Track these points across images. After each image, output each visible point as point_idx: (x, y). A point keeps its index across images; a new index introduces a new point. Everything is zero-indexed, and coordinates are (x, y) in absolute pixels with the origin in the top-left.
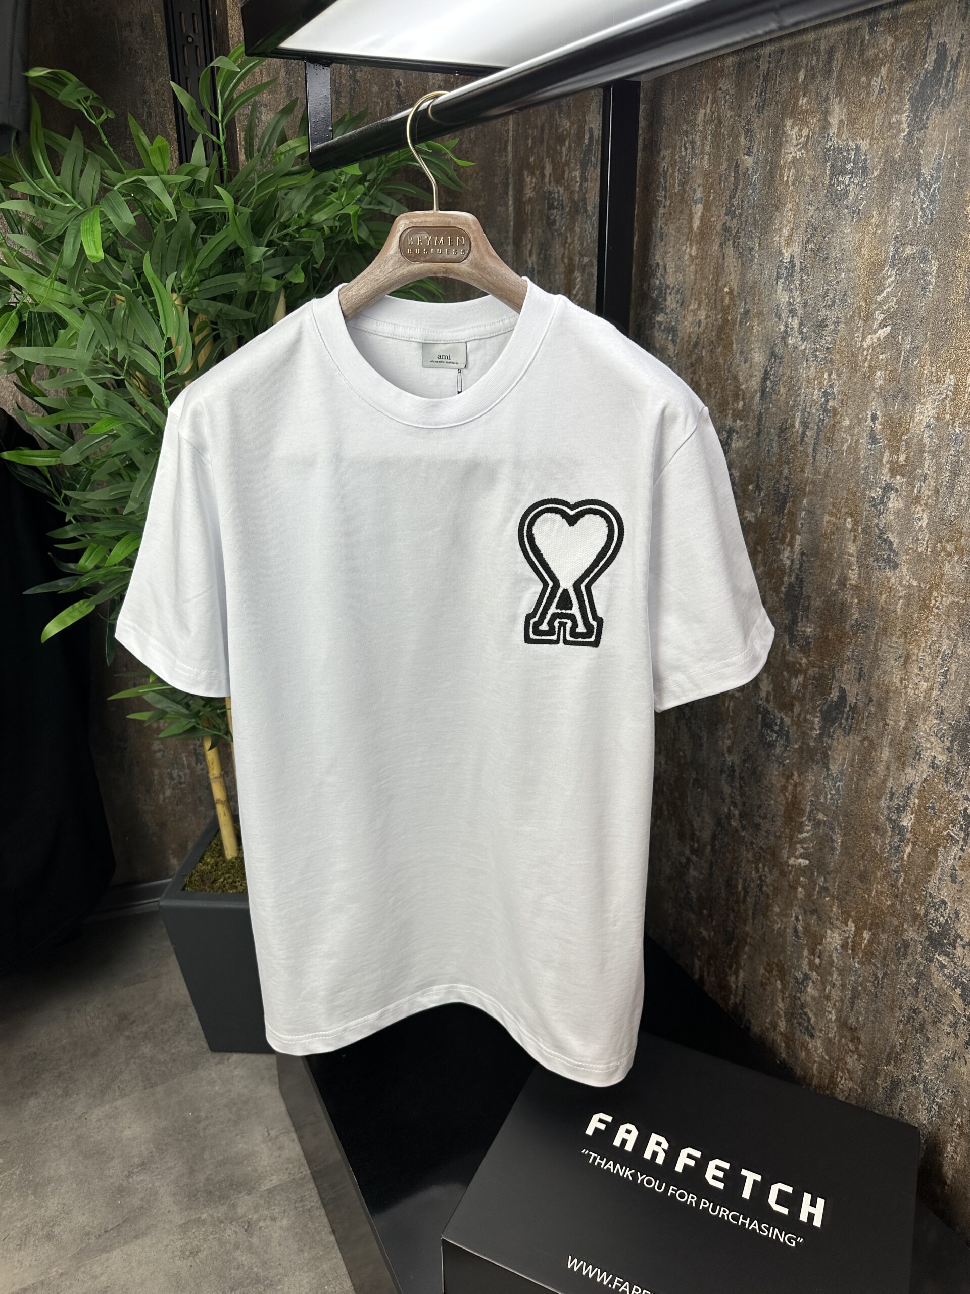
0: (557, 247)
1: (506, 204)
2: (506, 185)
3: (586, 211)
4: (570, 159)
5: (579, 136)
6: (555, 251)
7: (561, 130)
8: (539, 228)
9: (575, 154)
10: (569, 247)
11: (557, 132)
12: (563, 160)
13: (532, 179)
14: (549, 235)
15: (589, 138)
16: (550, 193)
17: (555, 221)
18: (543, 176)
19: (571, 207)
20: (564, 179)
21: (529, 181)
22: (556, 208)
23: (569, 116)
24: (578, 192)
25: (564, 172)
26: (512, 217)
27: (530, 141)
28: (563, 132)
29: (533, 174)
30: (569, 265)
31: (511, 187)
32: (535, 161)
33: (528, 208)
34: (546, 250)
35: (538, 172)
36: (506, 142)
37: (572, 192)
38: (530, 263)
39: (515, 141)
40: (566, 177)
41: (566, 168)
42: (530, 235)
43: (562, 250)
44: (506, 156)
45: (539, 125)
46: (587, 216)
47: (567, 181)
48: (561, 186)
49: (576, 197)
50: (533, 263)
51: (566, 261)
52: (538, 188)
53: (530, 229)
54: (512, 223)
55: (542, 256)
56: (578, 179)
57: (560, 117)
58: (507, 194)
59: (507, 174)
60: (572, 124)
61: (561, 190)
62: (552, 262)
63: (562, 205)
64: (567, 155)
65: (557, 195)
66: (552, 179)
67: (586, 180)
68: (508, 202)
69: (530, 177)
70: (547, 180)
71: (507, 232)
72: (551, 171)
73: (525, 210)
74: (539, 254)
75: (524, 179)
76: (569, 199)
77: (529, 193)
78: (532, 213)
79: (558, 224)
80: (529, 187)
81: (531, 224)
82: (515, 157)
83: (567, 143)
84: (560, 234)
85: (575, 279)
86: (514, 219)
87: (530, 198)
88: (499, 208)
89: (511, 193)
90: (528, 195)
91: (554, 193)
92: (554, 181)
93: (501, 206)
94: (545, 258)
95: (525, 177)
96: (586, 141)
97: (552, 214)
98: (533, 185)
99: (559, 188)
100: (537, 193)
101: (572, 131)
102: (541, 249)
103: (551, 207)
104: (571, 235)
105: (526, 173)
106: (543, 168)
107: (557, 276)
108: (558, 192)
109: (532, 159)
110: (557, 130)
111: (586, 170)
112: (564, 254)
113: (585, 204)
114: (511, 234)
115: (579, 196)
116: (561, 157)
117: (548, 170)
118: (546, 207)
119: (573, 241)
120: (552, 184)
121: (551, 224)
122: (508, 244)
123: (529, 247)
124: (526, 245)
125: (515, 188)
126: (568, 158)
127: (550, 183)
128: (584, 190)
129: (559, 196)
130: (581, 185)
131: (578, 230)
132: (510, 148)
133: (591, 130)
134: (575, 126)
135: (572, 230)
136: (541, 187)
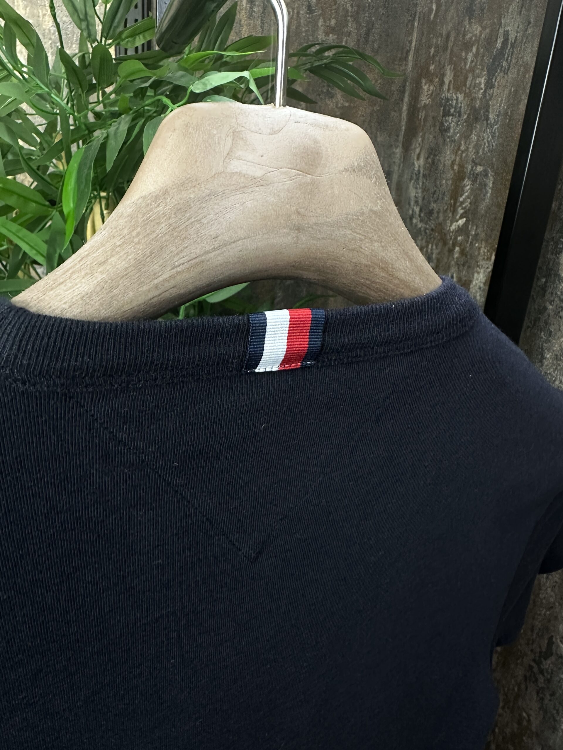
0: (448, 153)
1: (400, 110)
2: (402, 92)
3: (487, 119)
4: (476, 64)
5: (490, 41)
6: (445, 157)
7: (469, 36)
8: (430, 134)
9: (482, 60)
10: (461, 154)
11: (464, 39)
12: (467, 67)
13: (429, 86)
14: (440, 141)
15: (503, 42)
16: (448, 100)
17: (449, 128)
18: (442, 83)
19: (469, 114)
20: (465, 85)
21: (426, 87)
22: (453, 115)
23: (480, 21)
24: (481, 99)
25: (466, 78)
26: (404, 123)
27: (432, 50)
28: (471, 38)
29: (431, 81)
30: (459, 172)
31: (407, 94)
32: (435, 69)
33: (422, 115)
34: (435, 155)
35: (437, 80)
36: (408, 52)
37: (473, 100)
38: (417, 166)
39: (417, 50)
40: (468, 83)
41: (470, 75)
42: (420, 139)
43: (453, 157)
44: (406, 65)
45: (444, 33)
46: (487, 124)
47: (469, 88)
48: (461, 93)
49: (477, 104)
50: (419, 166)
51: (456, 167)
52: (435, 96)
53: (421, 134)
54: (403, 128)
55: (430, 160)
56: (483, 86)
57: (470, 23)
58: (402, 100)
59: (405, 81)
60: (484, 28)
61: (461, 97)
62: (441, 167)
63: (460, 112)
64: (472, 61)
65: (455, 102)
66: (452, 86)
67: (492, 87)
68: (402, 108)
69: (427, 85)
70: (446, 87)
71: (398, 136)
72: (451, 79)
73: (418, 115)
74: (427, 158)
75: (421, 87)
76: (468, 106)
77: (425, 100)
78: (425, 120)
79: (452, 131)
80: (426, 93)
81: (423, 129)
82: (415, 66)
83: (474, 49)
84: (453, 141)
85: (464, 186)
86: (406, 124)
87: (425, 106)
88: (393, 113)
89: (406, 99)
90: (423, 102)
91: (452, 100)
92: (454, 88)
93: (395, 111)
94: (433, 162)
95: (423, 84)
96: (499, 45)
97: (447, 121)
98: (430, 92)
99: (459, 95)
100: (433, 100)
101: (483, 36)
102: (430, 154)
103: (446, 114)
104: (465, 143)
105: (424, 81)
106: (443, 75)
107: (444, 181)
108: (457, 99)
109: (432, 67)
110: (464, 36)
111: (494, 75)
112: (455, 160)
113: (487, 111)
114: (401, 138)
115: (481, 103)
116: (465, 65)
117: (449, 76)
118: (441, 114)
119: (467, 149)
120: (451, 92)
121: (444, 130)
122: (397, 147)
123: (418, 150)
124: (415, 149)
125: (411, 95)
126: (473, 64)
127: (449, 89)
128: (488, 97)
129: (457, 103)
130: (485, 91)
131: (474, 137)
132: (410, 58)
133: (506, 34)
134: (487, 30)
135: (467, 137)
136: (439, 94)
